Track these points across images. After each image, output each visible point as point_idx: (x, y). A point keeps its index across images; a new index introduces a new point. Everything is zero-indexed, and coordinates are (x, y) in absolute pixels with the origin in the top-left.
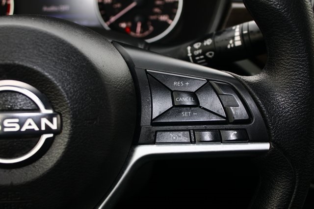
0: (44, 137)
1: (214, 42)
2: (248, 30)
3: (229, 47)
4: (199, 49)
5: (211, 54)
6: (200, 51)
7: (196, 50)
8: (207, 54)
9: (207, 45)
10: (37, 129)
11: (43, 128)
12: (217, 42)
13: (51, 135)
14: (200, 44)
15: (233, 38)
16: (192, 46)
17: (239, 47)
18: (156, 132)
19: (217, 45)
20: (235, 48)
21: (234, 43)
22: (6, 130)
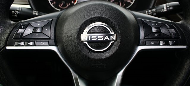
0: (111, 42)
1: (156, 10)
2: (169, 6)
3: (162, 12)
4: (151, 12)
5: (155, 14)
6: (151, 13)
7: (150, 12)
8: (154, 14)
9: (154, 11)
10: (109, 39)
11: (111, 39)
12: (158, 10)
13: (113, 42)
14: (151, 10)
15: (163, 8)
16: (148, 11)
17: (166, 12)
18: (146, 41)
19: (158, 11)
20: (164, 12)
21: (164, 10)
22: (99, 40)
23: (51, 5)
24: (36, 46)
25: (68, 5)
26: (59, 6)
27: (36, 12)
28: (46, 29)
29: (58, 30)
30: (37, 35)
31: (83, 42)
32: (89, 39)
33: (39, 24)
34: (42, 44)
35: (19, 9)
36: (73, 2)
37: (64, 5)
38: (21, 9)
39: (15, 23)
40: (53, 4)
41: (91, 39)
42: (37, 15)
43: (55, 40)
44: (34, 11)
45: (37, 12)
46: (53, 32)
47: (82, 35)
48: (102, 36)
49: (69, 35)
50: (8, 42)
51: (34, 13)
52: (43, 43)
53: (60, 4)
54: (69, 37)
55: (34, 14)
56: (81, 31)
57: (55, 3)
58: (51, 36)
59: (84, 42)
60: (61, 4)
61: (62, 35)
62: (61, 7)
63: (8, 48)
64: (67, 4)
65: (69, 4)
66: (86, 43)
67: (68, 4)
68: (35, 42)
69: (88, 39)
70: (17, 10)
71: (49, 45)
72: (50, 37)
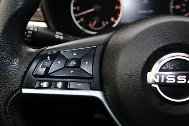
22: (178, 82)
23: (77, 23)
24: (69, 89)
25: (104, 25)
26: (90, 25)
27: (59, 33)
28: (87, 63)
29: (108, 64)
30: (72, 72)
31: (151, 84)
32: (162, 81)
33: (75, 54)
34: (79, 86)
35: (34, 29)
36: (112, 19)
37: (98, 25)
38: (37, 29)
39: (36, 52)
40: (79, 21)
41: (165, 80)
42: (61, 39)
43: (100, 81)
44: (57, 33)
45: (62, 34)
46: (98, 67)
47: (149, 73)
48: (185, 77)
49: (127, 73)
50: (24, 81)
51: (57, 35)
52: (81, 86)
53: (91, 22)
54: (128, 76)
55: (57, 38)
56: (148, 67)
57: (82, 20)
58: (94, 74)
59: (153, 85)
60: (93, 22)
61: (116, 72)
62: (92, 27)
63: (25, 91)
64: (103, 22)
65: (107, 23)
66: (157, 86)
67: (105, 23)
68: (69, 82)
69: (160, 80)
70: (30, 31)
71: (91, 89)
72: (93, 76)
